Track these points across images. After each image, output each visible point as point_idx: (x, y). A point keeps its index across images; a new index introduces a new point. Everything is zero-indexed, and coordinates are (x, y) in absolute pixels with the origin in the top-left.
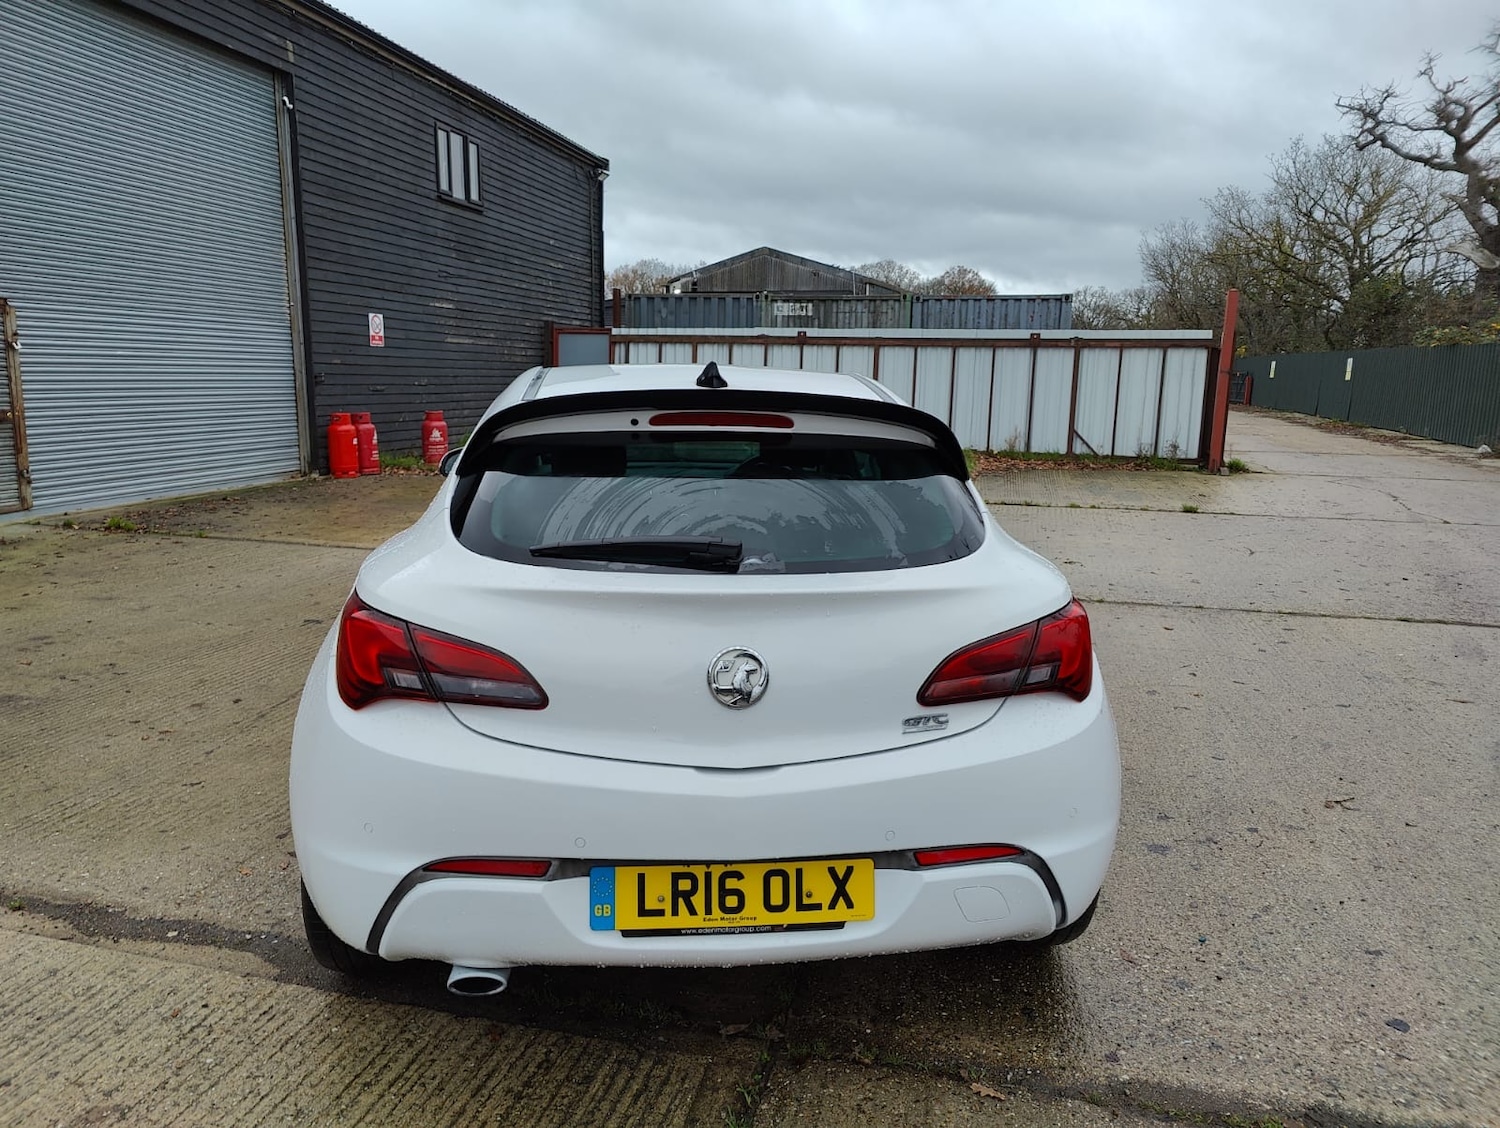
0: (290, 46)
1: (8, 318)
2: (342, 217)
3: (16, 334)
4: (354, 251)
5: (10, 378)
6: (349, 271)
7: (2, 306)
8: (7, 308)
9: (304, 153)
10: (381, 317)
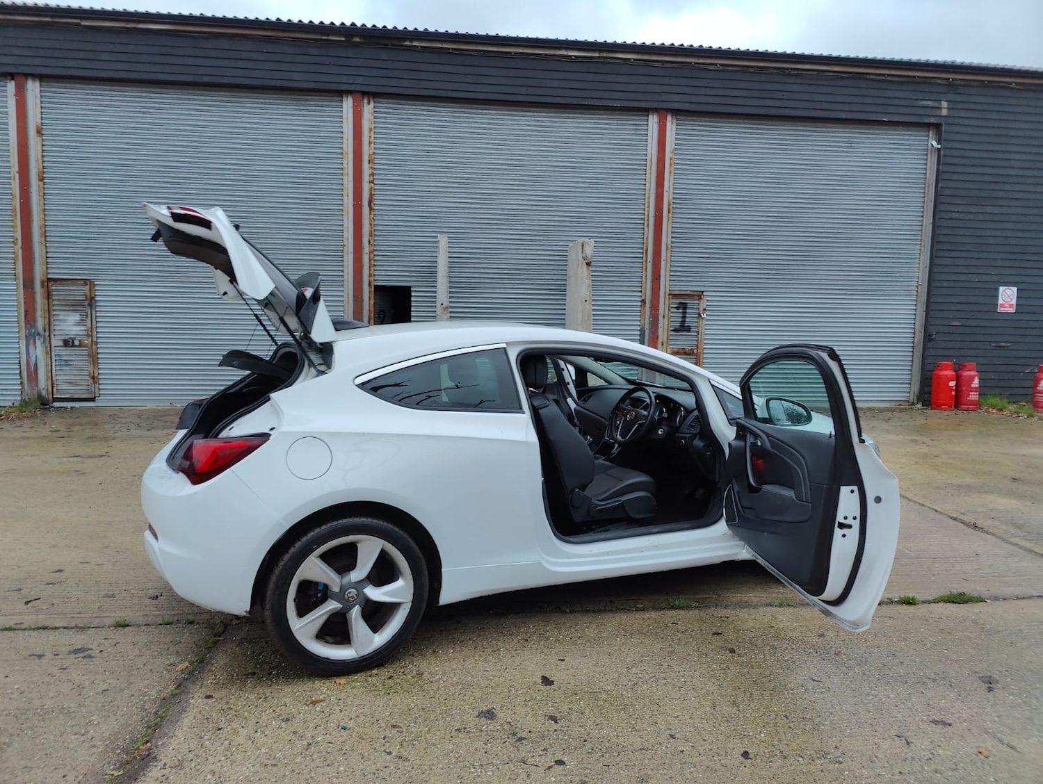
0: (945, 104)
1: (702, 301)
2: (981, 217)
3: (705, 310)
4: (991, 241)
5: (698, 332)
6: (981, 255)
7: (699, 296)
8: (702, 297)
9: (945, 176)
10: (1015, 289)
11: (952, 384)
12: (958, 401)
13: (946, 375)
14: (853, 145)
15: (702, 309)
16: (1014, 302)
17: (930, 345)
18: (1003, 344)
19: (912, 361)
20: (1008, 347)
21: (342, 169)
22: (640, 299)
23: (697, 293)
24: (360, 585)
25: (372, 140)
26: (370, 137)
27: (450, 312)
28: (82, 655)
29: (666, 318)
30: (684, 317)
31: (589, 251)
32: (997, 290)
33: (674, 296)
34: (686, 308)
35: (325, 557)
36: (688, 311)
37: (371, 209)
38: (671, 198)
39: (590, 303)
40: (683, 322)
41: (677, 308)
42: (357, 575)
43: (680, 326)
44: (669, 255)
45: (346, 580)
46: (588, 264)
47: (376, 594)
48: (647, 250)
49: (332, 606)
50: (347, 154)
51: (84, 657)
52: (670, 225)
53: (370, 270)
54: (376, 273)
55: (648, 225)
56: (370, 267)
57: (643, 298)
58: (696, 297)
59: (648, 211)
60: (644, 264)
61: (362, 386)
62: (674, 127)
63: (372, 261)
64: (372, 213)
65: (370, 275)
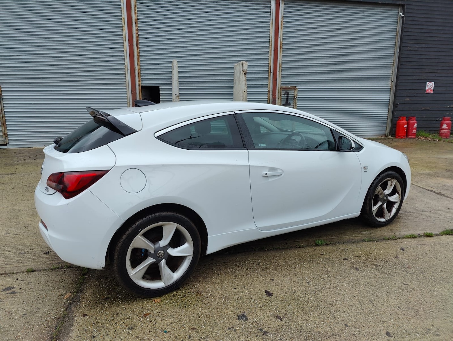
1: (296, 91)
2: (420, 49)
3: (297, 95)
4: (424, 60)
5: (294, 106)
6: (420, 67)
7: (294, 88)
8: (296, 89)
9: (406, 30)
10: (433, 83)
11: (405, 126)
12: (407, 134)
13: (403, 123)
14: (365, 15)
15: (295, 95)
16: (433, 89)
17: (396, 109)
18: (427, 108)
19: (388, 116)
20: (429, 109)
21: (122, 27)
22: (267, 91)
23: (293, 87)
24: (165, 248)
25: (136, 11)
26: (135, 10)
27: (180, 98)
28: (9, 292)
29: (279, 100)
30: (287, 99)
31: (245, 67)
32: (426, 83)
33: (282, 88)
34: (289, 94)
35: (145, 235)
36: (289, 96)
37: (138, 47)
38: (281, 41)
39: (246, 93)
40: (287, 101)
41: (284, 94)
42: (163, 243)
43: (286, 103)
44: (281, 69)
45: (157, 246)
46: (245, 74)
47: (174, 252)
48: (270, 67)
49: (150, 260)
50: (124, 19)
51: (11, 293)
52: (281, 54)
53: (139, 78)
54: (142, 80)
55: (271, 54)
56: (139, 77)
57: (269, 90)
58: (293, 89)
59: (271, 48)
60: (269, 73)
61: (158, 138)
62: (283, 5)
63: (140, 74)
64: (138, 49)
65: (139, 81)
